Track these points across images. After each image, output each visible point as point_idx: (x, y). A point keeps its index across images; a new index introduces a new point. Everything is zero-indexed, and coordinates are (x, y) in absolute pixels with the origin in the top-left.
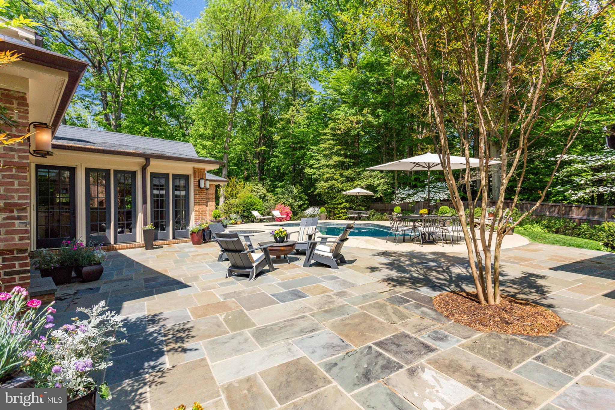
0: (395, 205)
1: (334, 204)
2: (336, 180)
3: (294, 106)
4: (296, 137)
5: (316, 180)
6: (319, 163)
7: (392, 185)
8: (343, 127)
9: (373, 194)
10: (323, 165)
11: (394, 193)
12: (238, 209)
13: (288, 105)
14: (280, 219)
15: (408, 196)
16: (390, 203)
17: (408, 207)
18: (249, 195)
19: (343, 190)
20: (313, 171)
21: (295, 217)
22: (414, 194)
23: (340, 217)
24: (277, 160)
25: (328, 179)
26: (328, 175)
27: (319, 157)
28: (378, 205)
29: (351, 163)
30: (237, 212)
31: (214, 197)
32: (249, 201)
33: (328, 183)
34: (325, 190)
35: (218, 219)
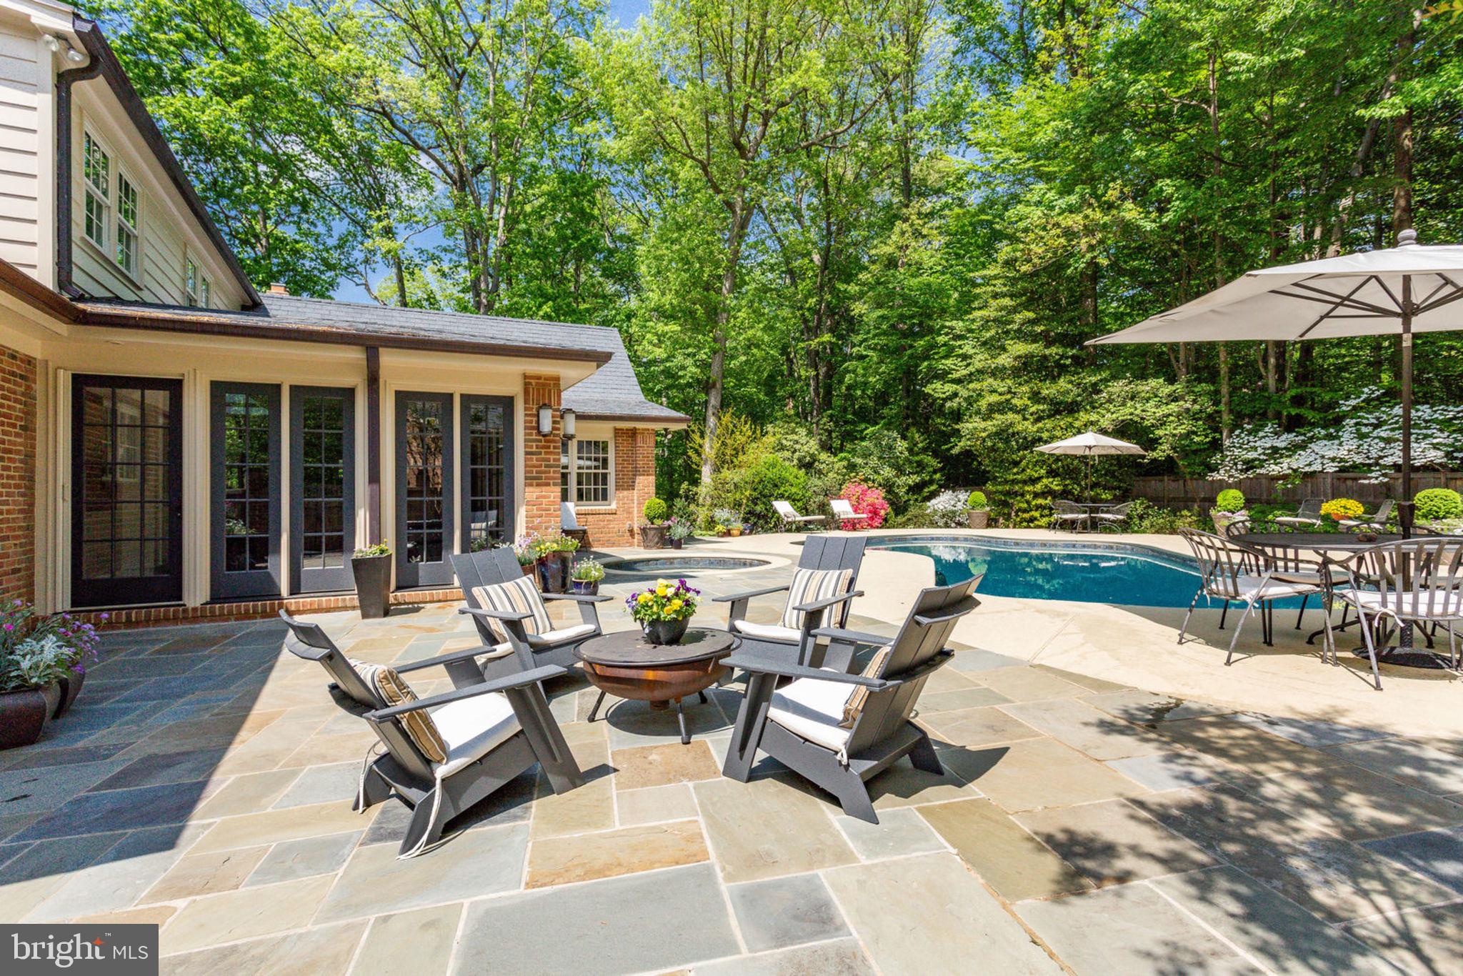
0: (1223, 485)
1: (1014, 482)
2: (1018, 412)
3: (906, 220)
4: (909, 301)
5: (957, 416)
6: (968, 365)
7: (1213, 421)
8: (1038, 249)
9: (1142, 452)
10: (979, 371)
11: (1216, 446)
12: (738, 496)
13: (892, 217)
14: (852, 525)
15: (1271, 456)
16: (1202, 476)
17: (1271, 490)
18: (770, 457)
19: (1040, 440)
20: (949, 388)
21: (900, 519)
22: (1294, 448)
23: (1032, 520)
24: (859, 367)
25: (993, 409)
26: (994, 398)
27: (968, 349)
28: (1159, 484)
29: (1067, 358)
30: (737, 505)
31: (653, 463)
32: (770, 475)
33: (995, 422)
34: (984, 440)
35: (658, 522)
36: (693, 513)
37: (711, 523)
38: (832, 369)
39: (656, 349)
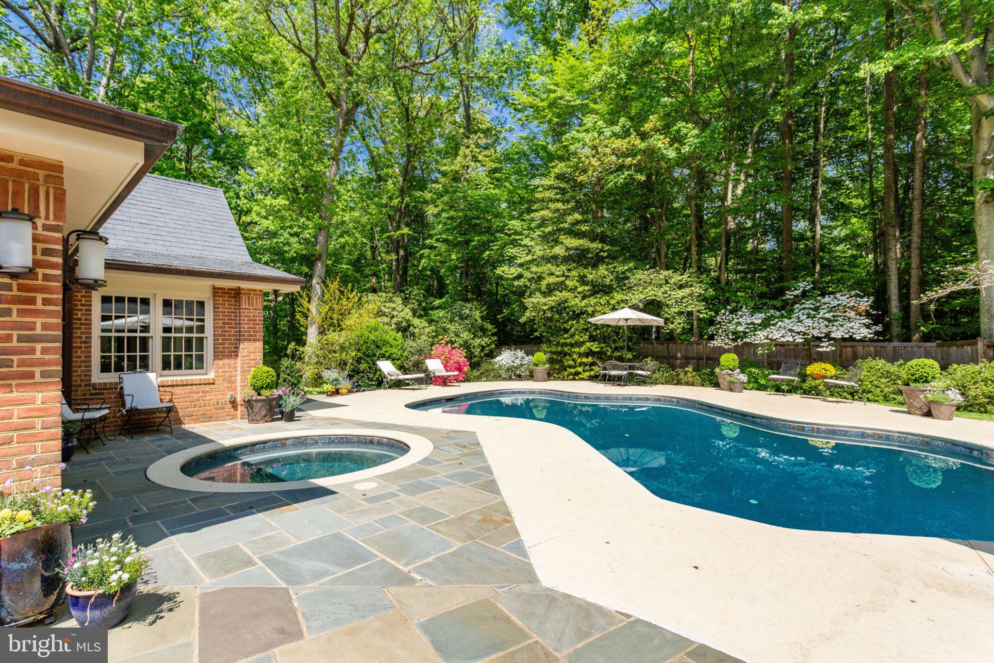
0: (721, 351)
1: (565, 345)
2: (569, 291)
3: (467, 147)
5: (521, 293)
6: (528, 254)
9: (663, 324)
10: (538, 258)
12: (344, 357)
13: (455, 146)
14: (443, 381)
15: (751, 330)
16: (707, 344)
17: (755, 354)
18: (373, 322)
19: (586, 312)
20: (515, 271)
21: (476, 373)
22: (768, 323)
23: (577, 374)
24: (432, 255)
25: (550, 291)
26: (552, 280)
28: (650, 346)
29: (604, 252)
30: (342, 364)
31: (260, 327)
32: (372, 337)
33: (553, 298)
34: (544, 312)
35: (266, 393)
36: (299, 371)
37: (318, 380)
38: (408, 255)
39: (265, 221)
